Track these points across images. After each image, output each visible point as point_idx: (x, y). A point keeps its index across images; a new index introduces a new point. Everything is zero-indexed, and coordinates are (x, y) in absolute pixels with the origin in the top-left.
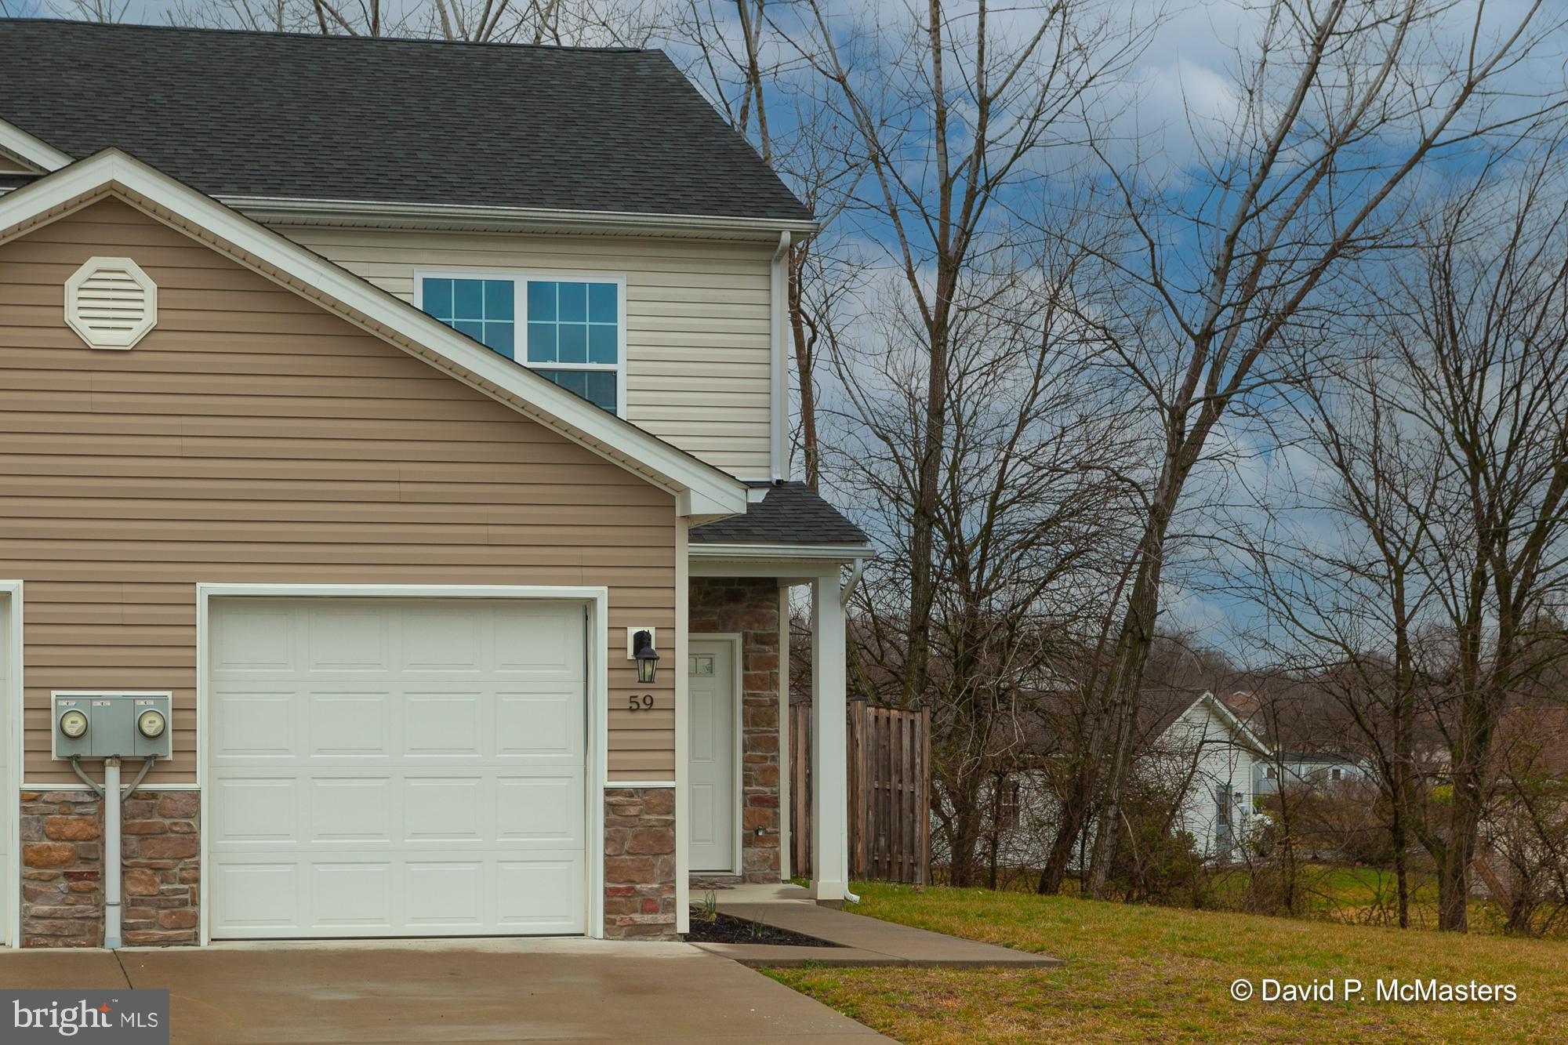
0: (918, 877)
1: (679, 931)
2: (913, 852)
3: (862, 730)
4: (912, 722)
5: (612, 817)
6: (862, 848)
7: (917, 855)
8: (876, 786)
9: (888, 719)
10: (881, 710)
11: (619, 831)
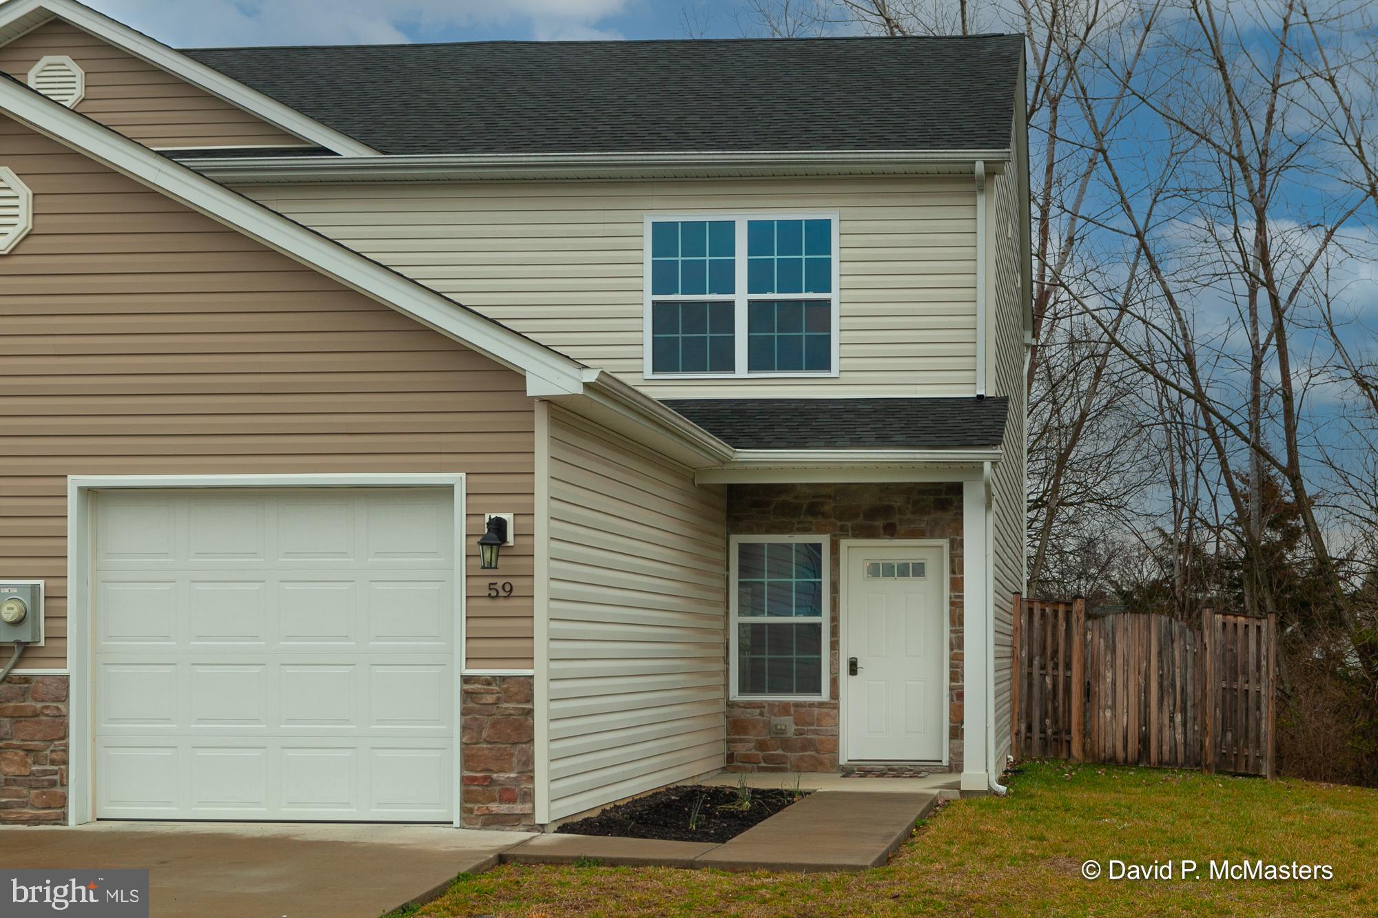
0: (1264, 769)
1: (538, 821)
2: (1258, 746)
3: (1210, 635)
4: (1259, 628)
5: (471, 705)
6: (1210, 742)
7: (1263, 749)
8: (1224, 686)
9: (1235, 625)
10: (1229, 617)
11: (476, 719)
